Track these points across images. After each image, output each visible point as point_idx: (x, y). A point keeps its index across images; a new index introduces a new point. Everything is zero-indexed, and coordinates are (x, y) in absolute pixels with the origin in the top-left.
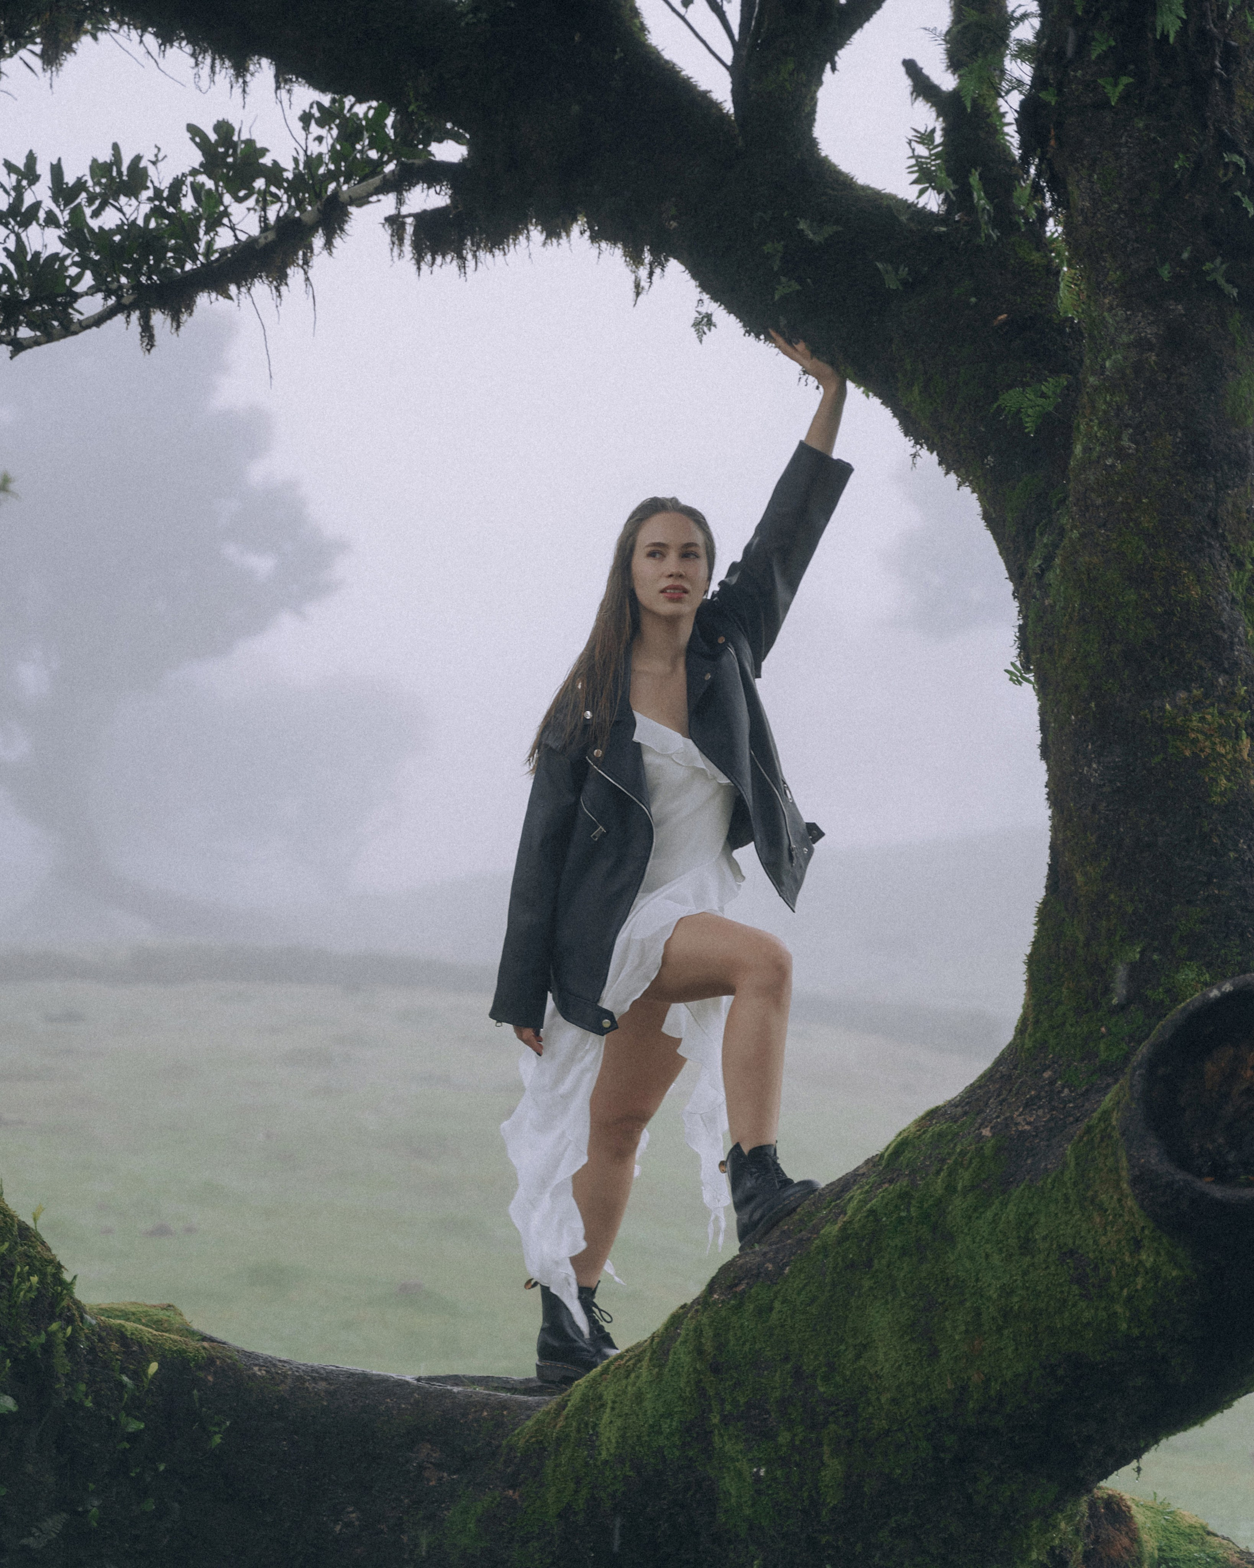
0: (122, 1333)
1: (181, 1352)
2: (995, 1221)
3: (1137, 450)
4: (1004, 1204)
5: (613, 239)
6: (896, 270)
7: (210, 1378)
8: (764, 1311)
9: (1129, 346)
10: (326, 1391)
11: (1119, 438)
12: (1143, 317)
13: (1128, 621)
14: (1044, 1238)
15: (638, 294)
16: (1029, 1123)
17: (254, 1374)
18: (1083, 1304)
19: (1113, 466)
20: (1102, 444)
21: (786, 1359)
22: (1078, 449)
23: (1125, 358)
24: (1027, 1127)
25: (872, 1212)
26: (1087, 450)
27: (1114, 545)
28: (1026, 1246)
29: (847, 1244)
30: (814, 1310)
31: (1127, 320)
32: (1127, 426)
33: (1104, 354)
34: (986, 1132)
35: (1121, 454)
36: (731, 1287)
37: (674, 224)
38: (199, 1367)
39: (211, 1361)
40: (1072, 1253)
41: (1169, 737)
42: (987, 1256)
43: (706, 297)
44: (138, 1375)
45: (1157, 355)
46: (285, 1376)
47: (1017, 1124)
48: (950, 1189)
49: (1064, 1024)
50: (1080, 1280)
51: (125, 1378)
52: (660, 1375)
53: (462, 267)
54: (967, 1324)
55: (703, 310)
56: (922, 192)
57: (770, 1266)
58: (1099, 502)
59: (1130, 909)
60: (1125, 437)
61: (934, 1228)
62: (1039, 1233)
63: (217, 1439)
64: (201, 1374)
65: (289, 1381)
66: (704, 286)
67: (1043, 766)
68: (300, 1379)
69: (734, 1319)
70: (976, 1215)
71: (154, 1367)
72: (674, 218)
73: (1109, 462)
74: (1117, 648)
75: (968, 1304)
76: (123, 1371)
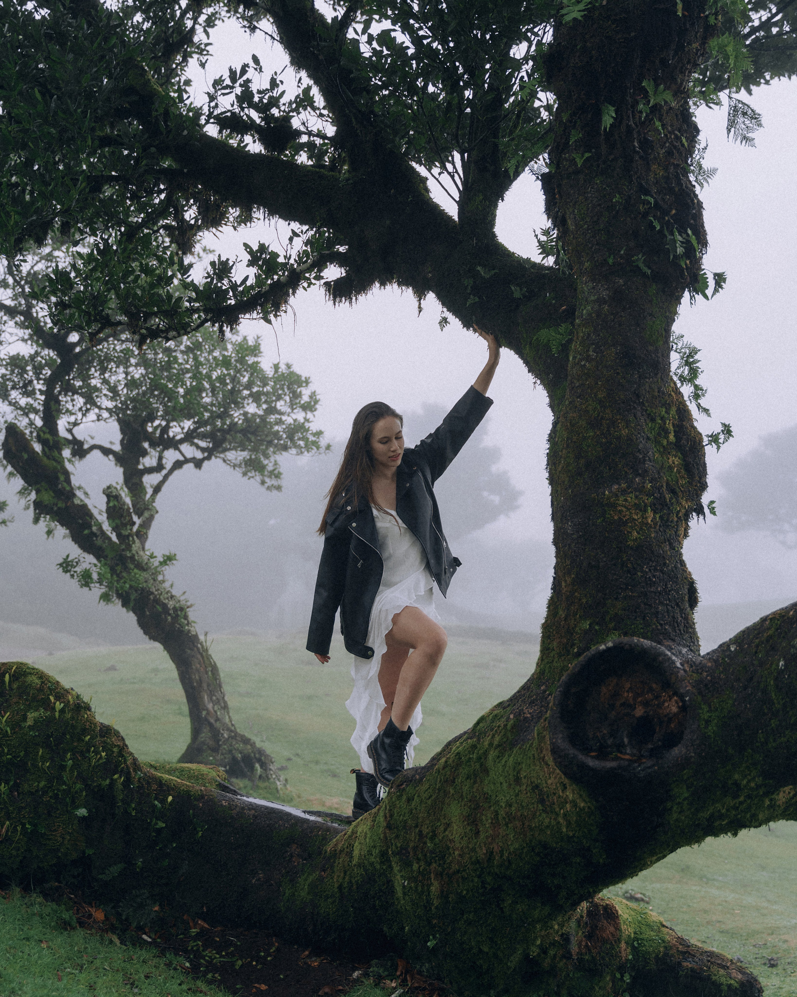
0: (160, 780)
1: (188, 792)
2: (505, 766)
3: (597, 356)
4: (509, 756)
5: (407, 285)
6: (521, 290)
7: (201, 805)
8: (409, 800)
9: (594, 301)
10: (254, 815)
11: (588, 351)
12: (602, 286)
13: (589, 446)
14: (525, 777)
15: (420, 312)
16: (530, 713)
17: (222, 805)
18: (544, 815)
19: (585, 365)
20: (580, 354)
21: (417, 826)
22: (571, 359)
23: (592, 309)
24: (529, 715)
25: (458, 753)
26: (574, 358)
27: (584, 407)
28: (517, 780)
29: (447, 769)
30: (429, 802)
31: (593, 288)
32: (593, 344)
33: (583, 307)
34: (512, 716)
35: (588, 359)
36: (399, 786)
37: (430, 275)
38: (195, 799)
39: (202, 796)
40: (537, 787)
41: (606, 508)
42: (501, 783)
43: (445, 310)
44: (163, 801)
45: (608, 306)
46: (236, 806)
47: (524, 713)
48: (491, 744)
49: (553, 661)
50: (542, 801)
51: (156, 802)
52: (373, 826)
53: (351, 302)
54: (492, 819)
55: (443, 316)
56: (543, 258)
57: (417, 777)
58: (577, 384)
59: (584, 601)
60: (591, 350)
61: (481, 765)
62: (523, 774)
63: (200, 834)
64: (195, 803)
65: (238, 809)
66: (444, 304)
67: (552, 524)
68: (243, 808)
69: (398, 802)
70: (498, 760)
71: (170, 798)
72: (430, 272)
73: (583, 363)
74: (582, 461)
75: (492, 808)
76: (156, 799)
